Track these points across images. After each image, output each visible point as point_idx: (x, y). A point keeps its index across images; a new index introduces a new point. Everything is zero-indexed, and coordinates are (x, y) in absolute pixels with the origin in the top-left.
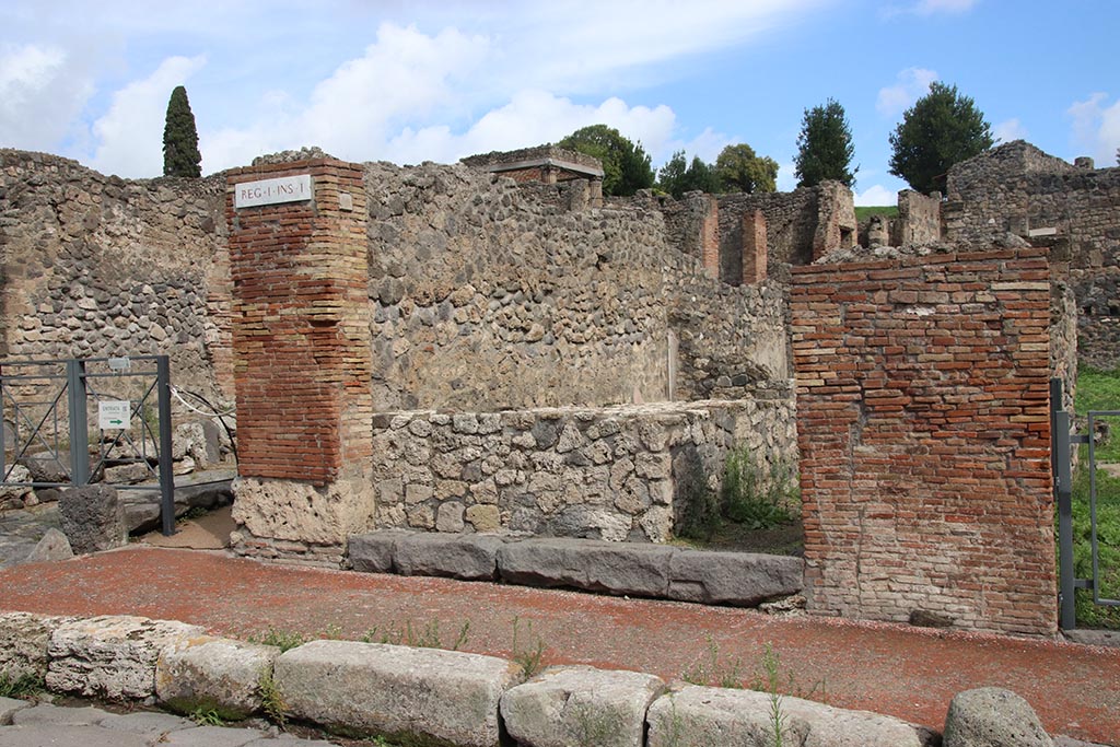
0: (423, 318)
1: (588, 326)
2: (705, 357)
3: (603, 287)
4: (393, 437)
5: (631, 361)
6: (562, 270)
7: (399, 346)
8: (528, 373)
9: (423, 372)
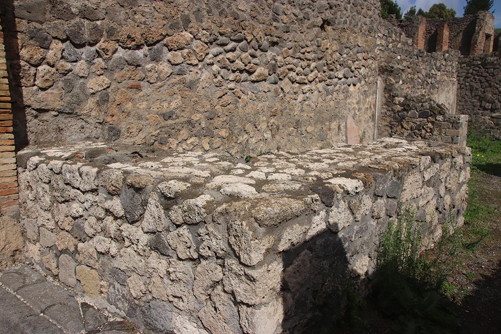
1: (312, 71)
2: (402, 97)
3: (326, 43)
4: (29, 178)
6: (288, 27)
7: (94, 84)
9: (127, 106)
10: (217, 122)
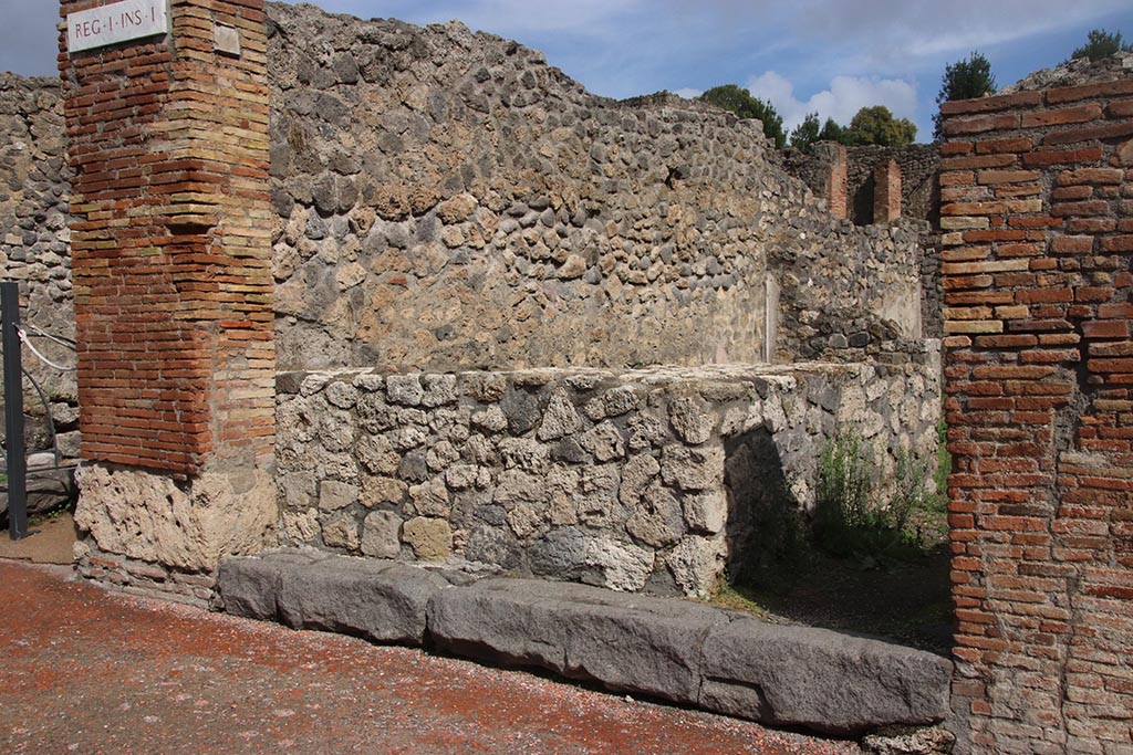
0: (389, 235)
1: (653, 262)
2: (814, 310)
3: (676, 211)
4: (303, 407)
5: (712, 312)
6: (615, 184)
7: (346, 275)
8: (559, 321)
9: (387, 314)
10: (513, 347)
